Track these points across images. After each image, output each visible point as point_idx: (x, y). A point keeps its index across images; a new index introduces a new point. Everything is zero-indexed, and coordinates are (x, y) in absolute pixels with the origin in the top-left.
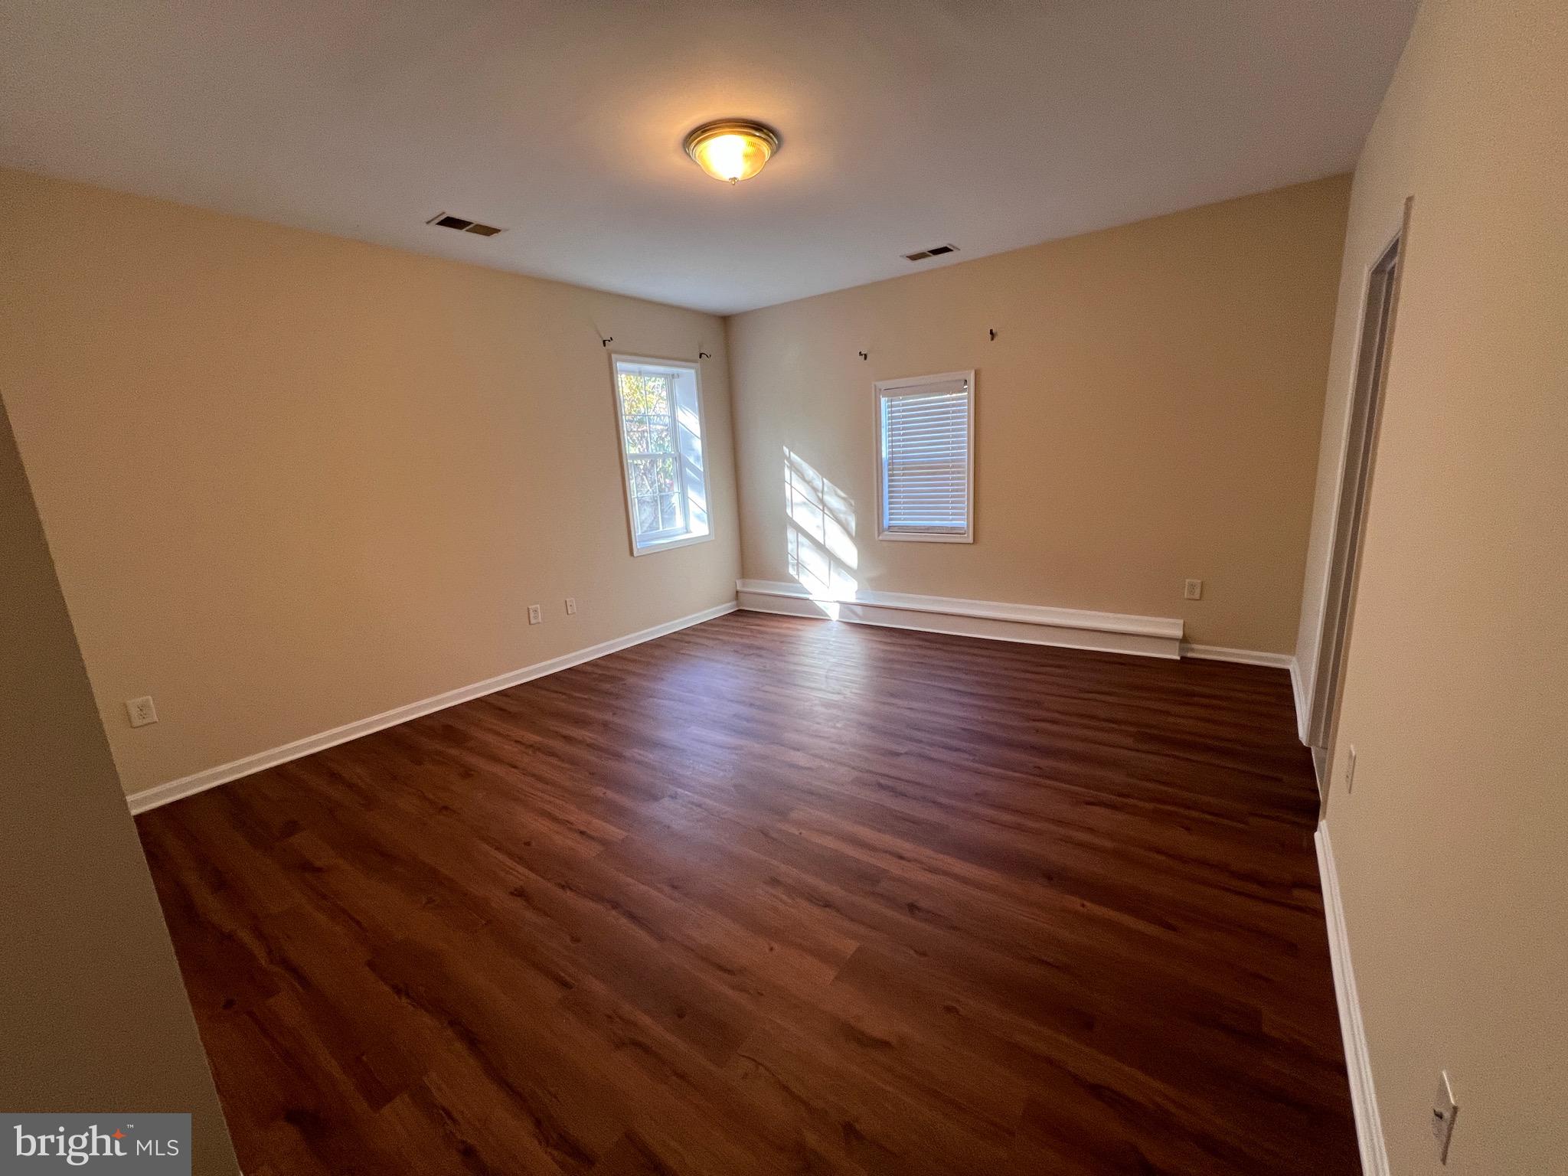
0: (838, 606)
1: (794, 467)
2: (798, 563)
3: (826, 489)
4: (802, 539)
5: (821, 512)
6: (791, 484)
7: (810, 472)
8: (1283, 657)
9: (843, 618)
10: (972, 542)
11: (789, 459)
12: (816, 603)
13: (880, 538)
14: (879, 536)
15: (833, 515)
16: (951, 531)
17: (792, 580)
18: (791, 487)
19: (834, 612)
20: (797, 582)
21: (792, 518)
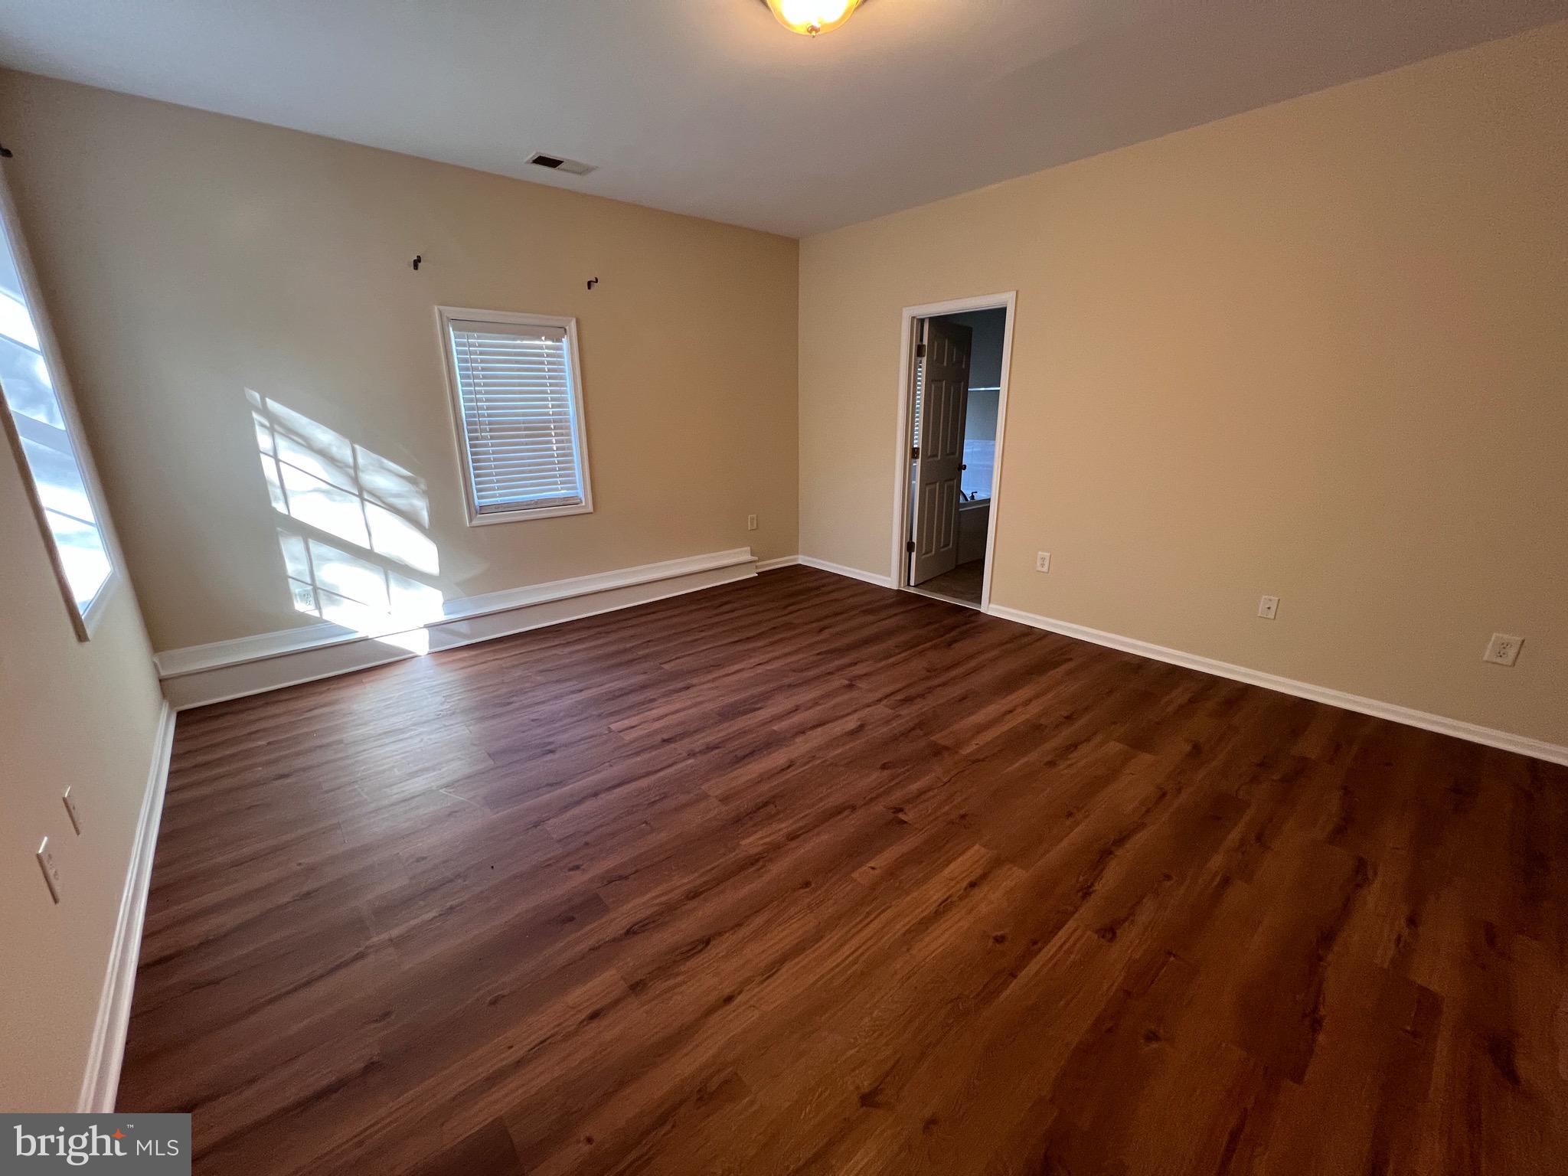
0: (426, 632)
1: (276, 425)
2: (315, 589)
3: (361, 461)
4: (317, 548)
5: (358, 499)
6: (275, 456)
7: (324, 436)
8: (791, 557)
9: (434, 647)
10: (592, 511)
11: (265, 412)
12: (376, 639)
13: (475, 523)
14: (471, 520)
15: (384, 502)
16: (566, 502)
17: (304, 620)
18: (277, 461)
19: (419, 644)
20: (320, 621)
21: (289, 516)
